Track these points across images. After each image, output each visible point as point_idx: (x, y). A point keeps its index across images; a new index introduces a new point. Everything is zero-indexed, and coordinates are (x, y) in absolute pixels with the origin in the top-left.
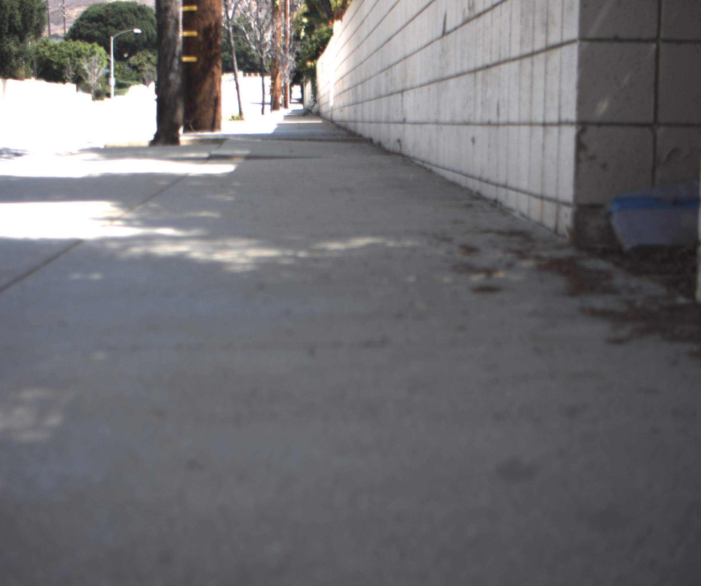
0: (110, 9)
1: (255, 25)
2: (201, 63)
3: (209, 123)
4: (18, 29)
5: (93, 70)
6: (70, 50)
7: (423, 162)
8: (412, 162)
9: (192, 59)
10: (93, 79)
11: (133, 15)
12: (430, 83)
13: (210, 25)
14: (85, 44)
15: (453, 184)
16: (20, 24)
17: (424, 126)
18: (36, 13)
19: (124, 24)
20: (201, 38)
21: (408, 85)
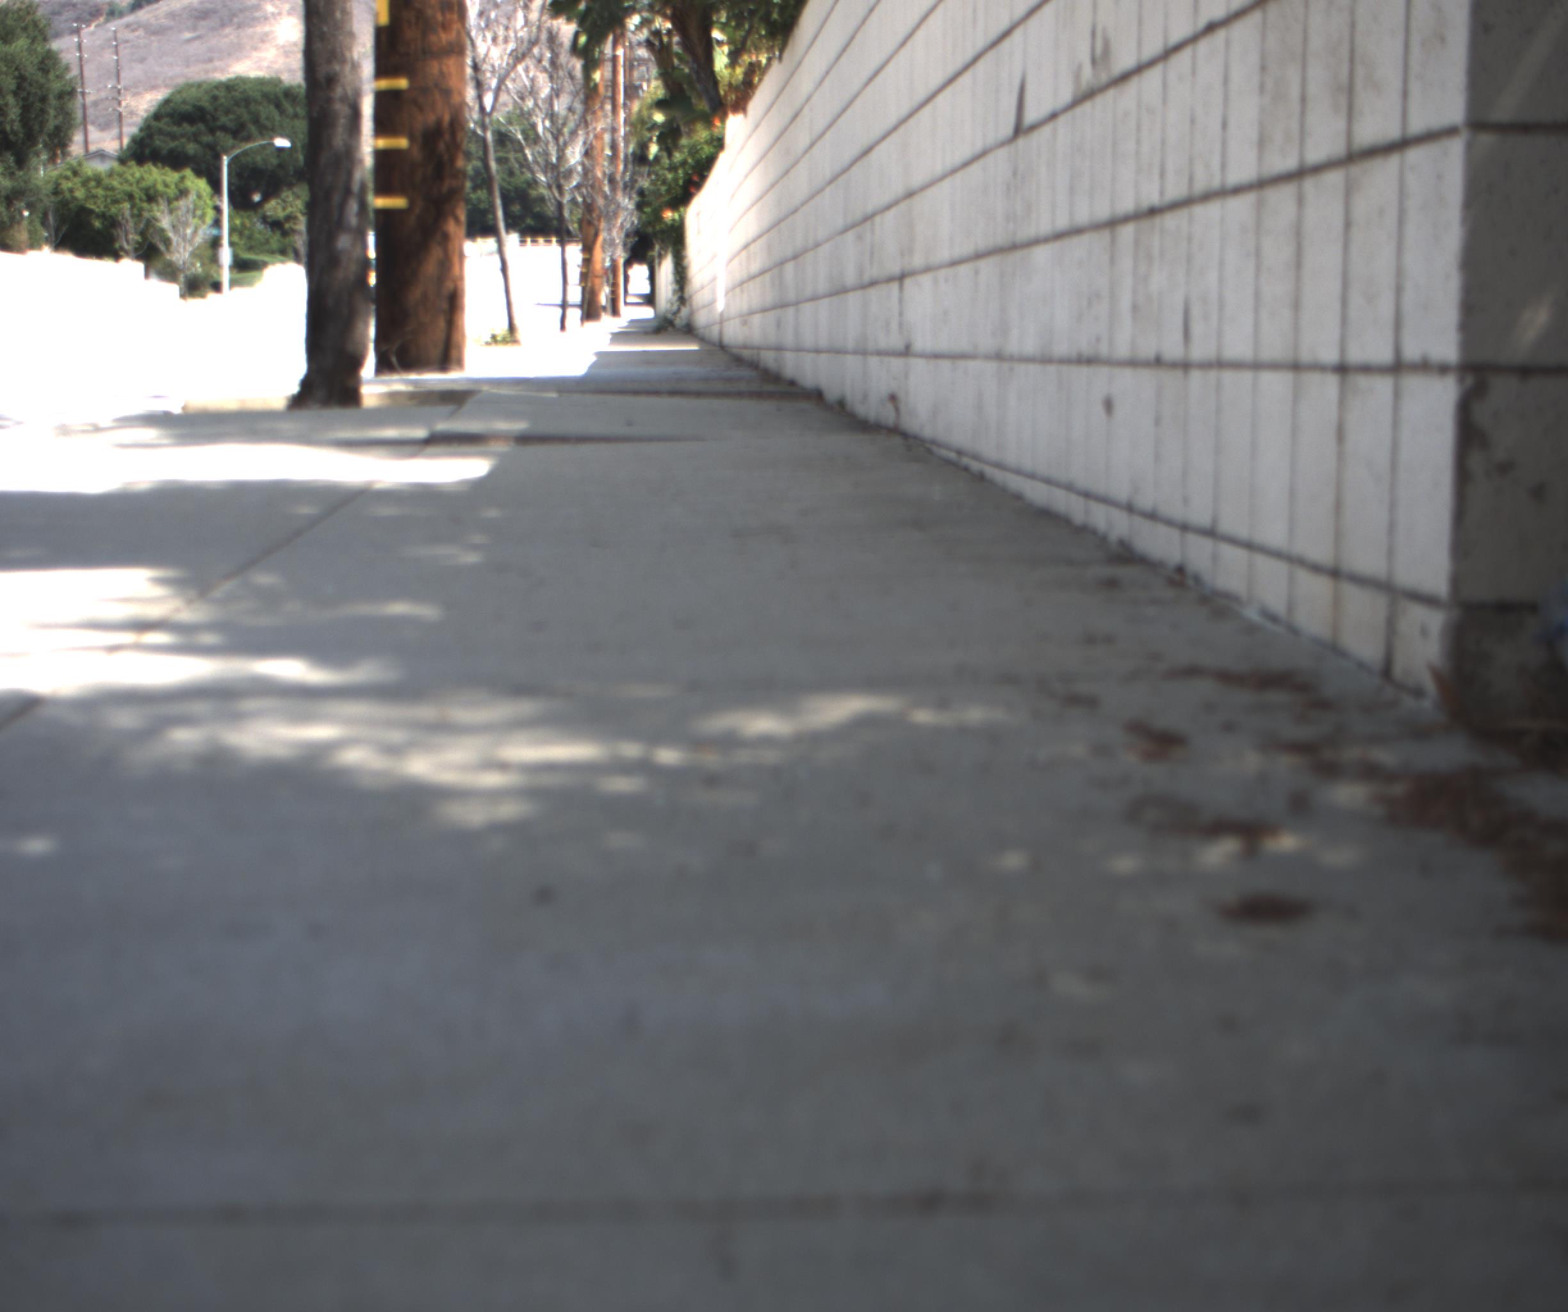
0: (221, 93)
1: (544, 127)
2: (417, 211)
3: (436, 352)
4: (12, 137)
5: (181, 230)
6: (131, 185)
7: (960, 453)
8: (929, 451)
9: (397, 202)
10: (182, 250)
11: (272, 107)
12: (978, 256)
13: (439, 123)
14: (163, 171)
15: (1046, 515)
16: (17, 126)
17: (962, 363)
18: (53, 101)
19: (253, 128)
20: (417, 154)
21: (918, 261)
